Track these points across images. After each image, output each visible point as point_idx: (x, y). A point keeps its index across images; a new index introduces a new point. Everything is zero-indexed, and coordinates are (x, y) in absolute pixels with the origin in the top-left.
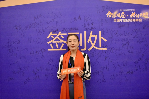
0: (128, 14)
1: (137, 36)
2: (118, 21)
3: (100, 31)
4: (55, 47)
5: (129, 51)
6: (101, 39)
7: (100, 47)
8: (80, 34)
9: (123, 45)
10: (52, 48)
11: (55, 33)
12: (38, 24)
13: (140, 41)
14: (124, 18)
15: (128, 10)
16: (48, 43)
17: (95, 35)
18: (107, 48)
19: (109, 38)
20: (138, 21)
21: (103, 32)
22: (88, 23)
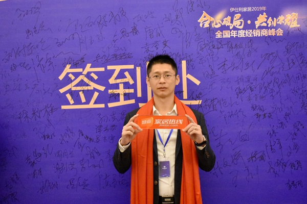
0: (249, 19)
1: (273, 70)
2: (227, 34)
3: (183, 59)
4: (78, 101)
5: (254, 106)
6: (187, 78)
7: (184, 98)
8: (137, 68)
9: (240, 92)
10: (72, 102)
11: (76, 68)
12: (37, 47)
13: (279, 83)
14: (241, 27)
15: (249, 9)
16: (62, 91)
18: (201, 101)
19: (205, 75)
20: (274, 34)
21: (191, 62)
22: (156, 42)
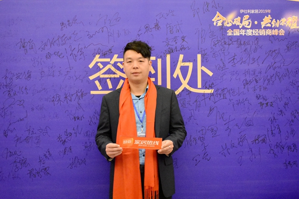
0: (256, 20)
1: (276, 65)
2: (237, 33)
3: (199, 53)
4: (105, 87)
5: (259, 96)
6: (202, 70)
7: (198, 87)
8: (158, 59)
9: (247, 83)
10: (100, 88)
11: (105, 58)
12: (70, 38)
13: (280, 76)
14: (249, 27)
15: (257, 11)
16: (91, 78)
17: (190, 61)
18: (213, 90)
19: (217, 68)
20: (277, 34)
21: (206, 56)
22: (175, 38)
